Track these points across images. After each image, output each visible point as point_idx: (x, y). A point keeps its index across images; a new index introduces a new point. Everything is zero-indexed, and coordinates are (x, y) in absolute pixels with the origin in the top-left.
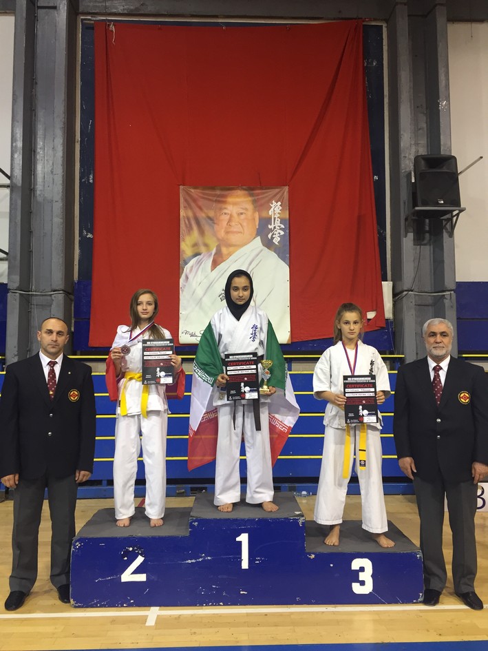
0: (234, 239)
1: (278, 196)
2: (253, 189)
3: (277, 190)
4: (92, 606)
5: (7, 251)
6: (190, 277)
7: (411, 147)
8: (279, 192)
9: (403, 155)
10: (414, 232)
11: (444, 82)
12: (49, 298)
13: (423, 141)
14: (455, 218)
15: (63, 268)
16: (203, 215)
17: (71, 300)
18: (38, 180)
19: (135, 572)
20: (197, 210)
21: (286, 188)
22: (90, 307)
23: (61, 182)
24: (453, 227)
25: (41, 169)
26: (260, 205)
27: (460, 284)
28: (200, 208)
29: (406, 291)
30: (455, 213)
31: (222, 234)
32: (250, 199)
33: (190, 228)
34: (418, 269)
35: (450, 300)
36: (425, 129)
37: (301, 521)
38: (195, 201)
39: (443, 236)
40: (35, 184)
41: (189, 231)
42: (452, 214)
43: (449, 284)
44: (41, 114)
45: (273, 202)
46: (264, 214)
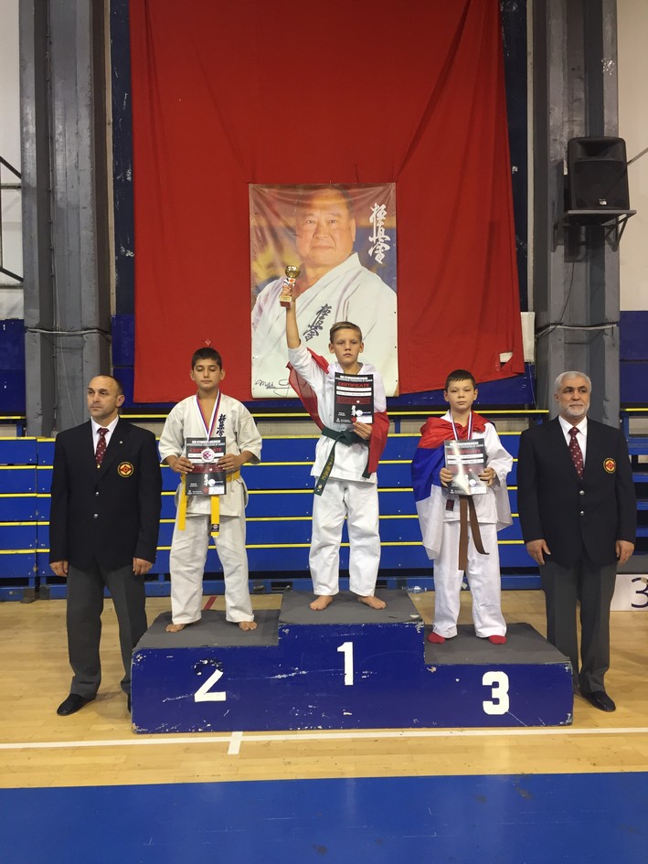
0: (322, 256)
1: (382, 198)
2: (348, 188)
3: (380, 188)
4: (159, 732)
5: (21, 275)
6: (265, 309)
7: (564, 126)
8: (383, 191)
9: (552, 137)
10: (565, 244)
11: (610, 33)
12: (79, 338)
13: (580, 118)
14: (621, 225)
15: (96, 299)
16: (281, 224)
17: (108, 340)
18: (58, 178)
19: (213, 690)
20: (272, 217)
21: (393, 186)
22: (134, 349)
23: (89, 181)
24: (618, 237)
25: (60, 162)
26: (358, 210)
27: (625, 314)
28: (277, 215)
29: (553, 324)
30: (621, 218)
31: (306, 250)
32: (344, 201)
33: (263, 242)
34: (569, 295)
35: (611, 334)
36: (583, 101)
37: (419, 626)
38: (269, 204)
39: (604, 249)
40: (55, 183)
41: (262, 246)
42: (617, 219)
43: (611, 314)
44: (58, 85)
45: (376, 204)
46: (363, 223)
